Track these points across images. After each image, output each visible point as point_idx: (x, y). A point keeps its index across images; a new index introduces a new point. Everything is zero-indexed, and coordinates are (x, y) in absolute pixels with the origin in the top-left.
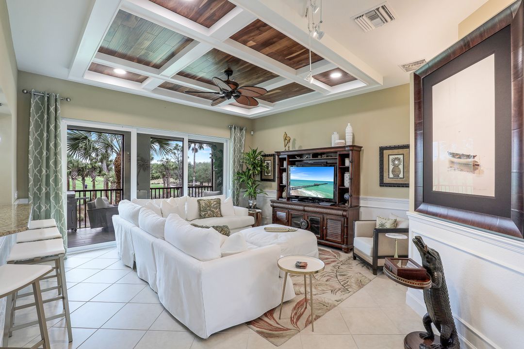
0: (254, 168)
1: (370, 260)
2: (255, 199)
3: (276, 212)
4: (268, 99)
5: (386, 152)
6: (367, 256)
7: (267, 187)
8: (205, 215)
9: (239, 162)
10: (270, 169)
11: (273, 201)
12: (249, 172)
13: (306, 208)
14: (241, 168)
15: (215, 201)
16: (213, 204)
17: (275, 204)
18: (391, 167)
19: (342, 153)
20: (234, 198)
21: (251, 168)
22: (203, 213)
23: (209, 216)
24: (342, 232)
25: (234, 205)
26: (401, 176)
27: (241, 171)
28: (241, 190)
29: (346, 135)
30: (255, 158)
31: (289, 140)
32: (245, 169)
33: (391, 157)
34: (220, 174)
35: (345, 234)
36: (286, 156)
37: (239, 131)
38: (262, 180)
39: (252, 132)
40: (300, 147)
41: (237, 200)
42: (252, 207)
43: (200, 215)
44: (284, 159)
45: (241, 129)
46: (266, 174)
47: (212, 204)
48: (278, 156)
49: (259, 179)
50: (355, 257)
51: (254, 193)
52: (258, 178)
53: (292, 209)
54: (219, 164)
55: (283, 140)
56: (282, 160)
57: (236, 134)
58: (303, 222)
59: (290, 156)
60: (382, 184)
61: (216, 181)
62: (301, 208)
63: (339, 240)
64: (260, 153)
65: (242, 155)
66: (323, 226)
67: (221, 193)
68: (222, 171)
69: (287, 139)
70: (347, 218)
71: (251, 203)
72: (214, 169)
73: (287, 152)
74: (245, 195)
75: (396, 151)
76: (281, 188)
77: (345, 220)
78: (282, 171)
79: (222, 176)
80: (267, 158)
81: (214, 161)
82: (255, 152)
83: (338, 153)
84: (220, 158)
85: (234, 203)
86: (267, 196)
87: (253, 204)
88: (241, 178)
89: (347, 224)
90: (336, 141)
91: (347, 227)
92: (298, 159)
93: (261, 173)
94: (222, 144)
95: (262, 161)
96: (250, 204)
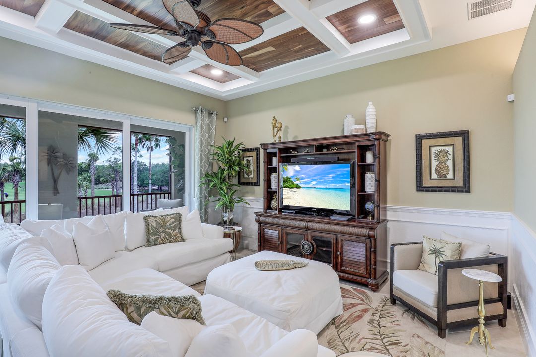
0: (230, 167)
1: (434, 314)
2: (232, 211)
3: (264, 229)
4: (253, 64)
5: (426, 143)
6: (428, 306)
7: (247, 193)
8: (156, 240)
9: (208, 158)
10: (251, 168)
11: (258, 214)
12: (222, 173)
13: (311, 225)
14: (211, 168)
15: (171, 218)
16: (169, 223)
17: (262, 219)
18: (434, 164)
19: (362, 144)
20: (201, 209)
21: (226, 168)
22: (153, 238)
23: (164, 242)
24: (366, 260)
25: (201, 222)
26: (450, 176)
27: (210, 172)
28: (212, 198)
29: (367, 118)
30: (230, 154)
31: (281, 128)
32: (216, 169)
33: (434, 150)
34: (181, 176)
35: (372, 263)
36: (276, 150)
37: (207, 115)
38: (241, 184)
39: (226, 119)
40: (296, 137)
41: (206, 212)
42: (228, 223)
43: (149, 241)
44: (274, 154)
45: (211, 114)
46: (246, 176)
47: (168, 221)
48: (265, 149)
49: (236, 183)
50: (394, 300)
51: (231, 202)
52: (235, 181)
53: (289, 226)
54: (180, 164)
55: (271, 127)
56: (269, 157)
57: (203, 120)
58: (307, 244)
59: (282, 150)
60: (420, 188)
61: (175, 185)
62: (303, 224)
63: (363, 271)
64: (238, 146)
65: (213, 148)
66: (337, 251)
67: (182, 204)
68: (183, 172)
69: (277, 127)
70: (375, 240)
71: (226, 216)
72: (173, 170)
73: (278, 143)
74: (218, 205)
75: (441, 141)
76: (270, 195)
77: (373, 242)
78: (270, 170)
79: (183, 179)
80: (248, 154)
81: (173, 159)
82: (230, 144)
83: (357, 144)
84: (180, 155)
85: (201, 217)
86: (248, 206)
87: (229, 218)
88: (211, 181)
89: (375, 248)
90: (351, 128)
91: (375, 253)
92: (294, 153)
93: (239, 173)
94: (183, 134)
95: (240, 158)
96: (225, 219)
